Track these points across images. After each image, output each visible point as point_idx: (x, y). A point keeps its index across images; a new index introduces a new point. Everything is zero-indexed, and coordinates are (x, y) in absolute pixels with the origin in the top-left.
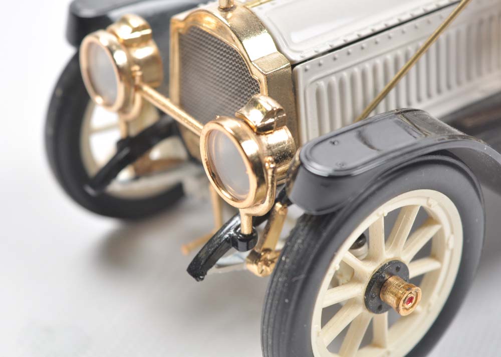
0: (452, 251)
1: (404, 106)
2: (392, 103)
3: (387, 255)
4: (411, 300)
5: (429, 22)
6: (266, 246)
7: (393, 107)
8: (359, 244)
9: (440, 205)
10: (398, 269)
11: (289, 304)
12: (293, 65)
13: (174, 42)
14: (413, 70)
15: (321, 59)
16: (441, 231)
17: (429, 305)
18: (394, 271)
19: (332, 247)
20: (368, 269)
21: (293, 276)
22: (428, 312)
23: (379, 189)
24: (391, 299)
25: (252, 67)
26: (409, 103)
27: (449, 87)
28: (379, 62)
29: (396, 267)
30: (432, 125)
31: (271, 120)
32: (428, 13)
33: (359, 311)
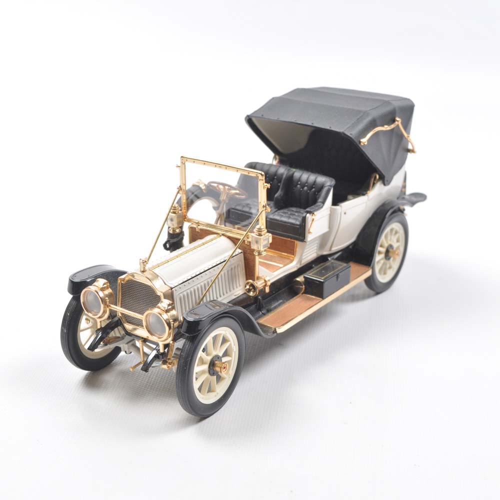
0: (235, 352)
1: (212, 299)
2: (208, 298)
3: (214, 353)
4: (225, 368)
5: (214, 270)
6: (168, 358)
7: (208, 300)
8: (204, 350)
9: (229, 333)
10: (218, 358)
11: (186, 369)
12: (172, 289)
13: (119, 288)
14: (214, 285)
15: (180, 286)
16: (230, 344)
17: (229, 375)
18: (217, 359)
19: (197, 351)
20: (209, 358)
21: (186, 359)
22: (229, 377)
23: (211, 326)
24: (218, 369)
25: (157, 291)
26: (213, 298)
27: (224, 295)
28: (199, 286)
29: (218, 357)
30: (224, 304)
31: (170, 307)
32: (217, 265)
33: (207, 375)
